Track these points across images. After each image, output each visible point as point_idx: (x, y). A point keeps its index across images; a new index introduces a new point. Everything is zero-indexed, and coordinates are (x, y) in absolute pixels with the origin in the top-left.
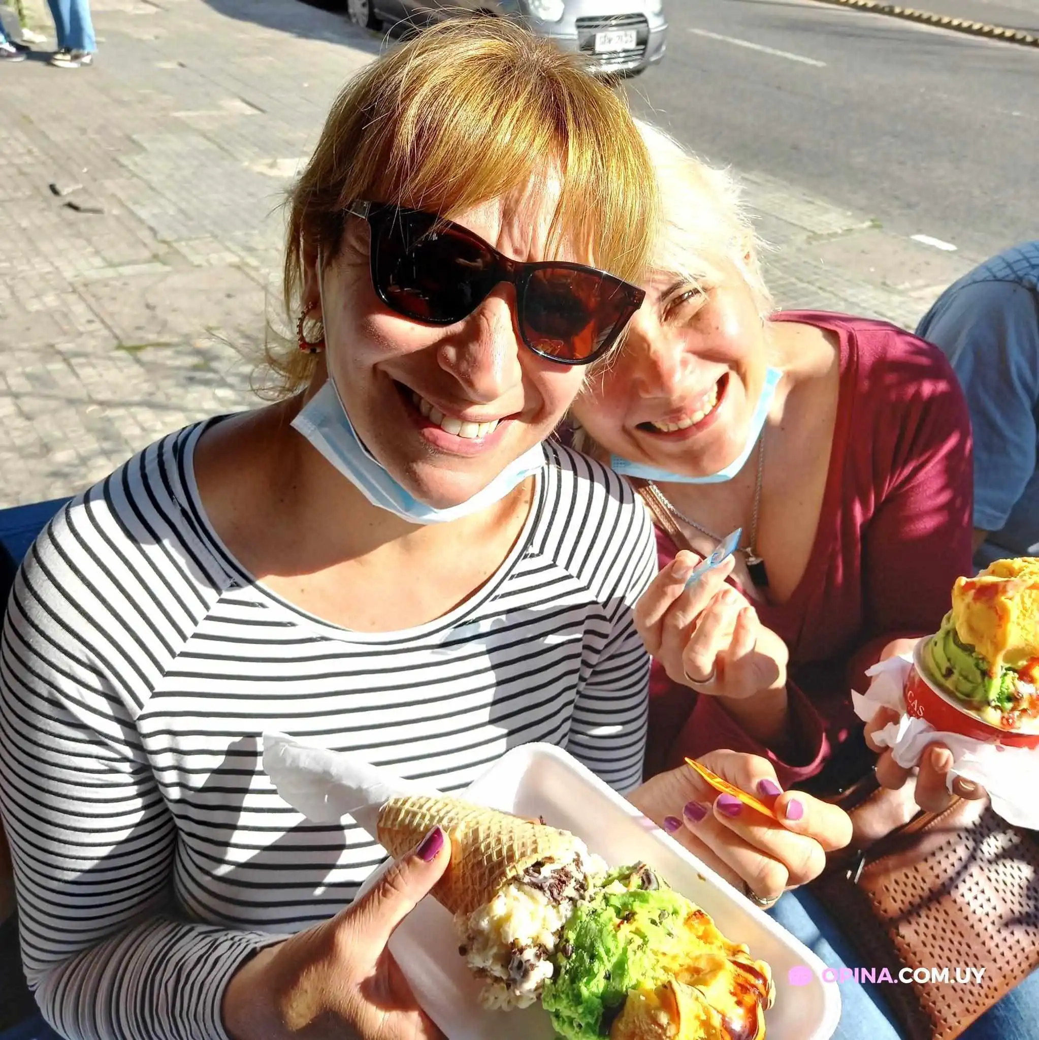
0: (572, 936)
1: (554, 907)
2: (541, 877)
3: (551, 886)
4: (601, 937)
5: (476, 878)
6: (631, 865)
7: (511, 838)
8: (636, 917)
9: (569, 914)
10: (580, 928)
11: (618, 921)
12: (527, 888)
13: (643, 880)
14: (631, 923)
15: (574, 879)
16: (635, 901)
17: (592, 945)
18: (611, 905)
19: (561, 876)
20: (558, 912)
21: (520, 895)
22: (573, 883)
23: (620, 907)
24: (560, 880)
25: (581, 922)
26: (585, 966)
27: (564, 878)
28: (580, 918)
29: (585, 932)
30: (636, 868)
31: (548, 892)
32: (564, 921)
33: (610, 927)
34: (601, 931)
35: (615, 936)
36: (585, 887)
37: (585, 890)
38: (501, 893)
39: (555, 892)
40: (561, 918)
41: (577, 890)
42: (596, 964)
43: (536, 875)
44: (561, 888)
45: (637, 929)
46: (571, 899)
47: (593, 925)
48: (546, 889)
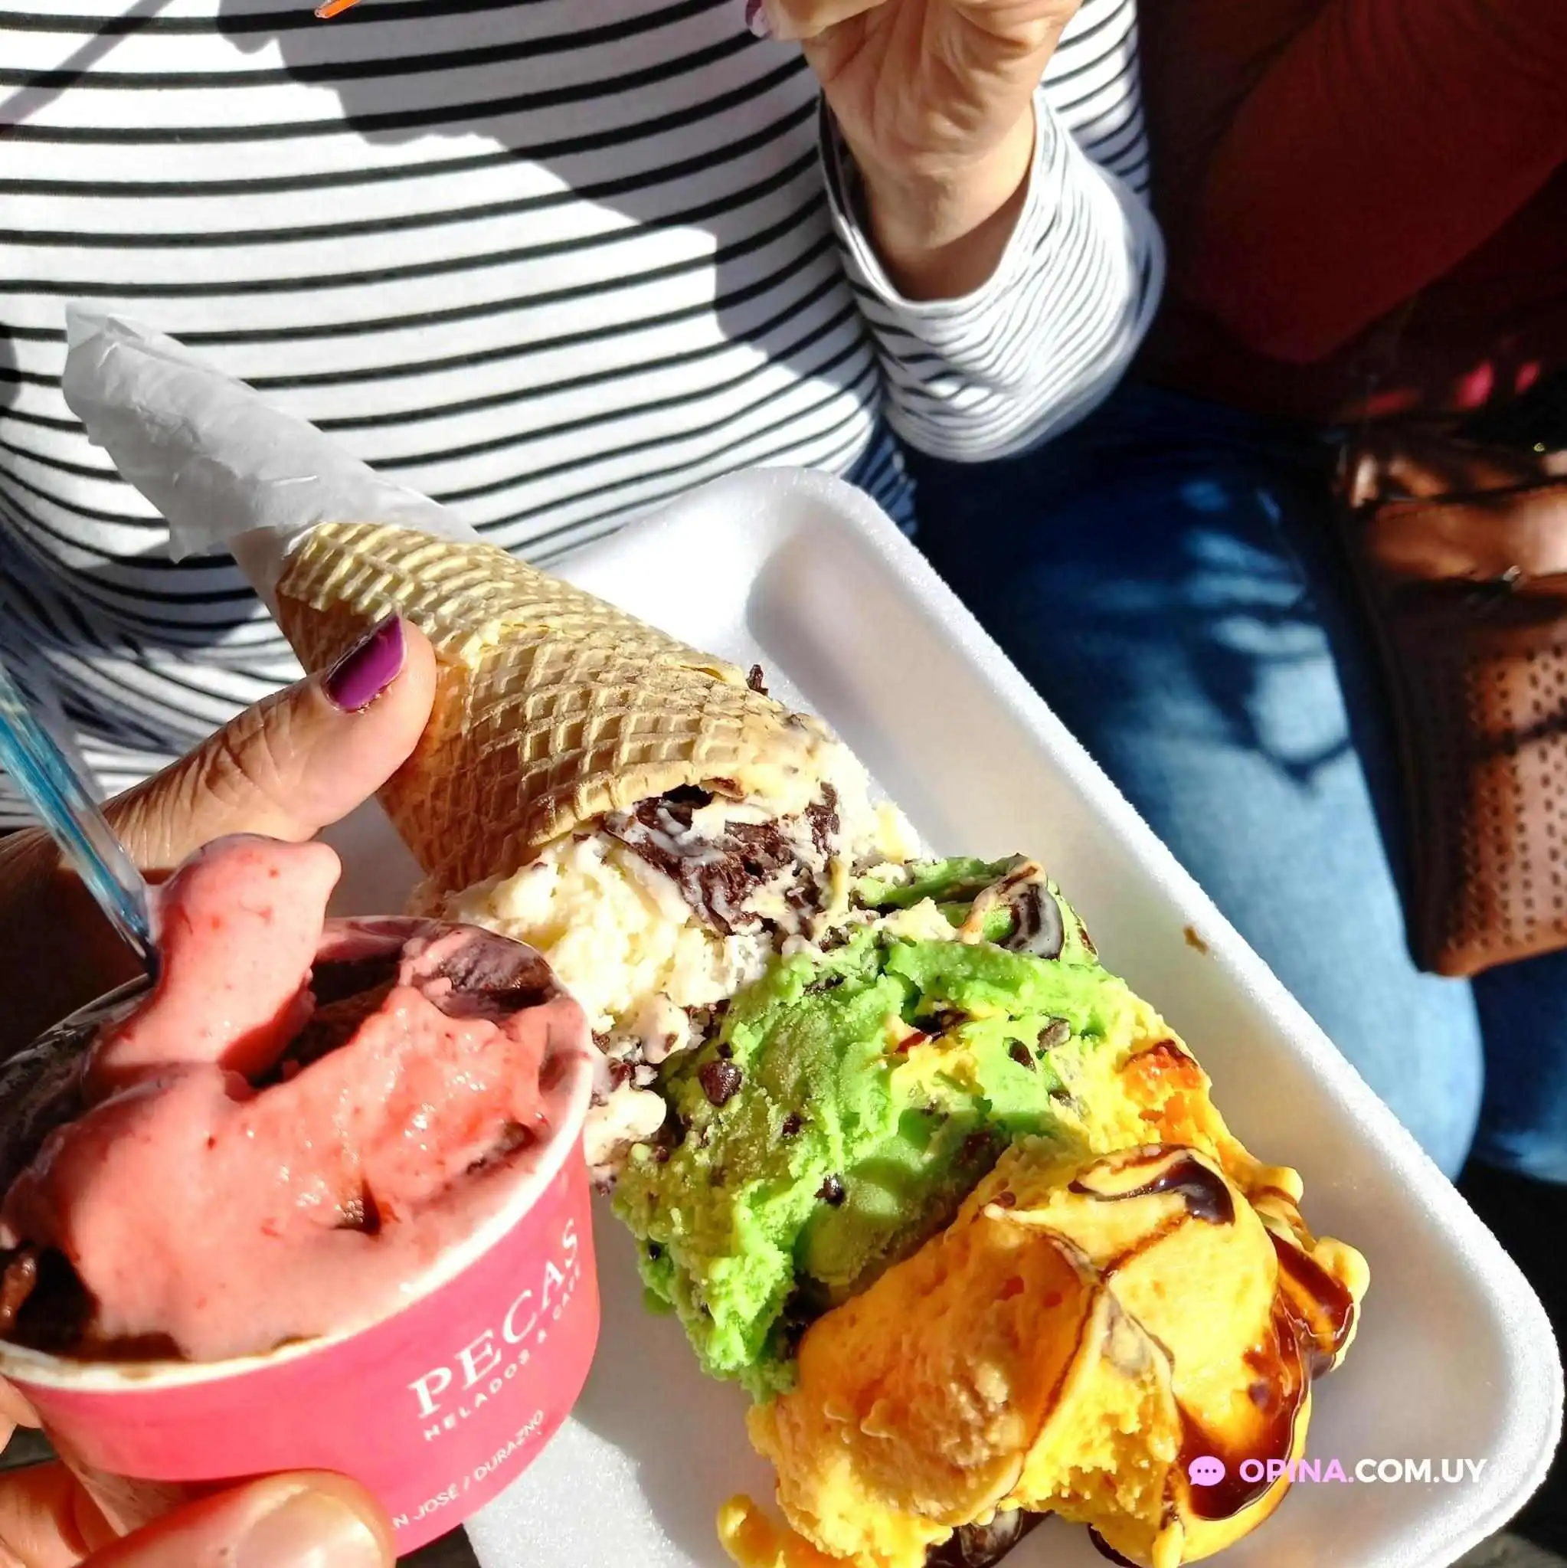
0: (744, 1041)
1: (707, 934)
2: (687, 837)
3: (708, 874)
4: (835, 1071)
5: (489, 793)
6: (989, 859)
7: (624, 700)
8: (968, 1030)
9: (753, 971)
10: (777, 1023)
11: (903, 1030)
12: (633, 861)
13: (1015, 916)
14: (944, 1048)
15: (794, 866)
16: (972, 978)
17: (804, 1089)
18: (894, 973)
19: (752, 849)
20: (720, 955)
21: (607, 875)
22: (786, 877)
23: (919, 984)
24: (745, 860)
25: (782, 1005)
26: (763, 1147)
27: (761, 857)
28: (782, 990)
29: (791, 1039)
30: (1004, 875)
31: (696, 887)
32: (730, 988)
33: (875, 1045)
34: (841, 1049)
35: (883, 1078)
36: (822, 900)
37: (818, 909)
38: (548, 857)
39: (720, 894)
40: (722, 975)
41: (792, 901)
42: (803, 1148)
43: (674, 826)
44: (742, 885)
45: (961, 1070)
46: (769, 925)
47: (821, 1023)
48: (693, 878)
